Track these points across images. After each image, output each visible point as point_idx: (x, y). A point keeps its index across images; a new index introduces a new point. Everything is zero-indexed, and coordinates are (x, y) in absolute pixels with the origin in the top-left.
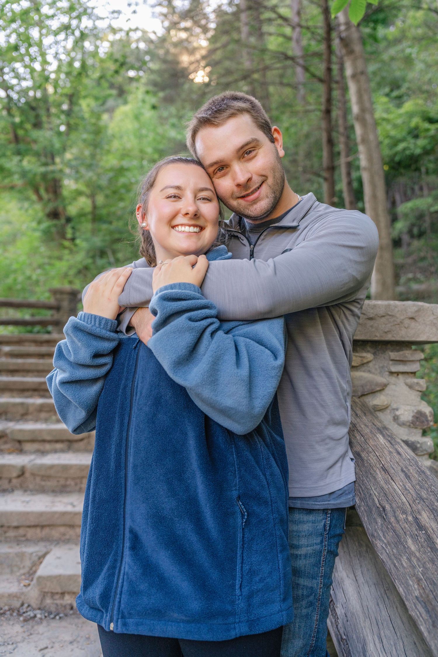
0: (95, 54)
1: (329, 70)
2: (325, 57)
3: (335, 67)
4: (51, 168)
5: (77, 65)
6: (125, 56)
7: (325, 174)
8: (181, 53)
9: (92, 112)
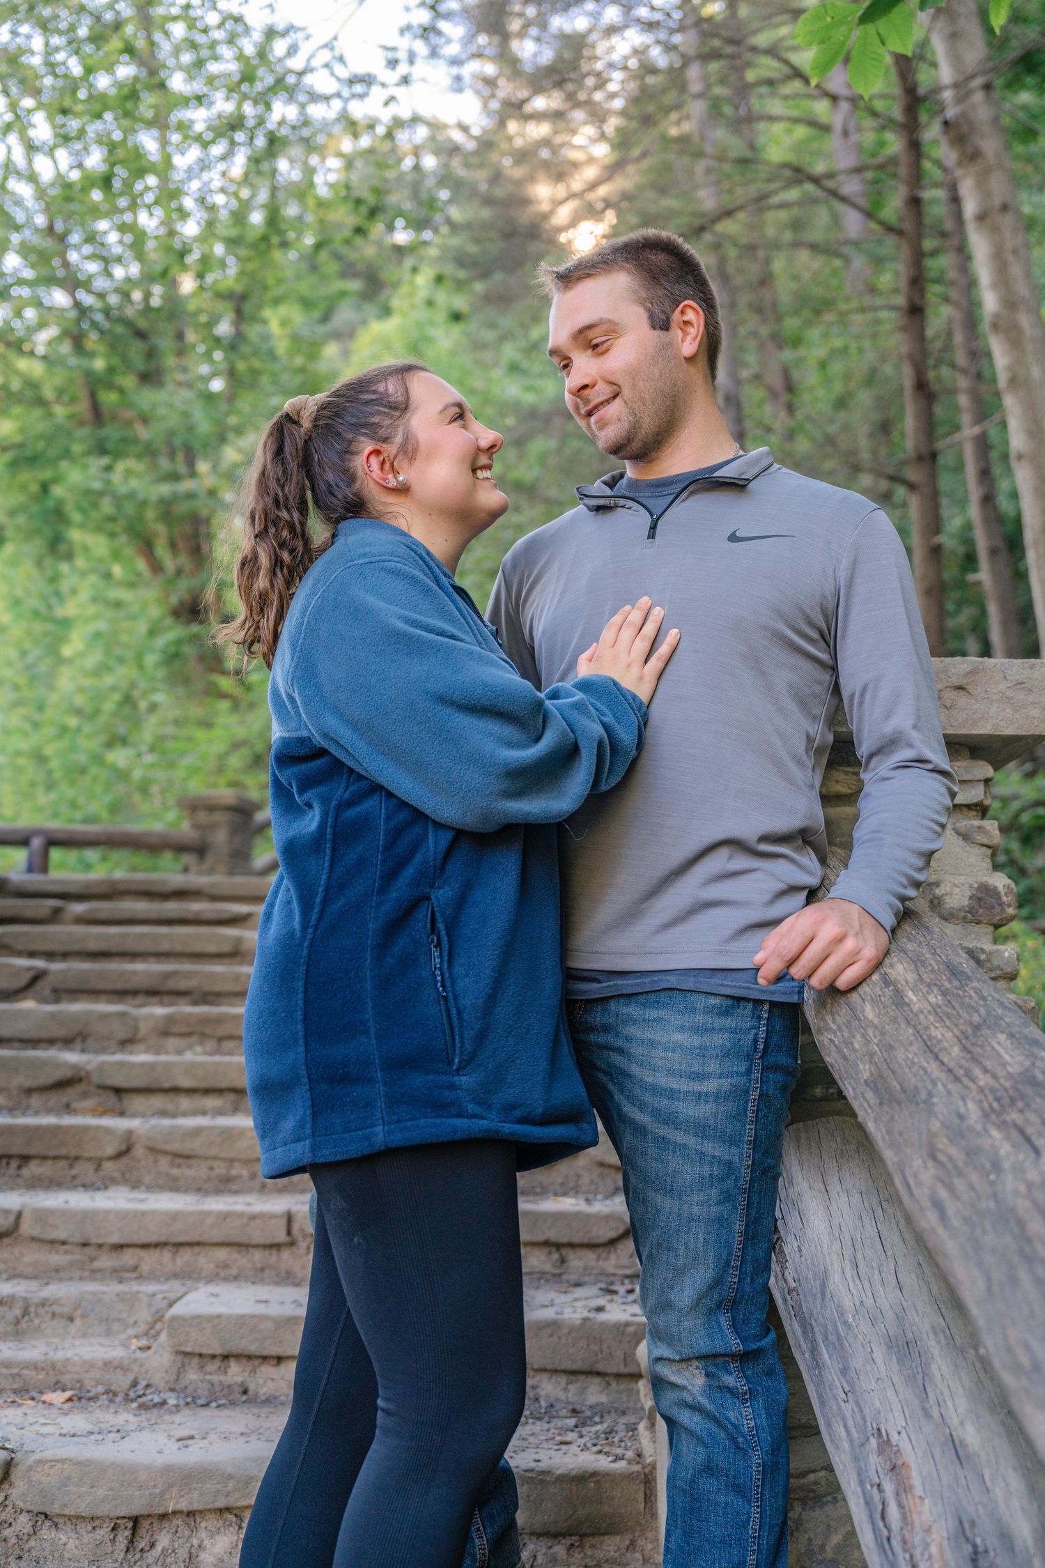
0: (303, 190)
1: (915, 203)
2: (903, 170)
3: (933, 195)
4: (187, 485)
5: (257, 218)
6: (379, 192)
7: (913, 474)
8: (531, 179)
9: (296, 339)
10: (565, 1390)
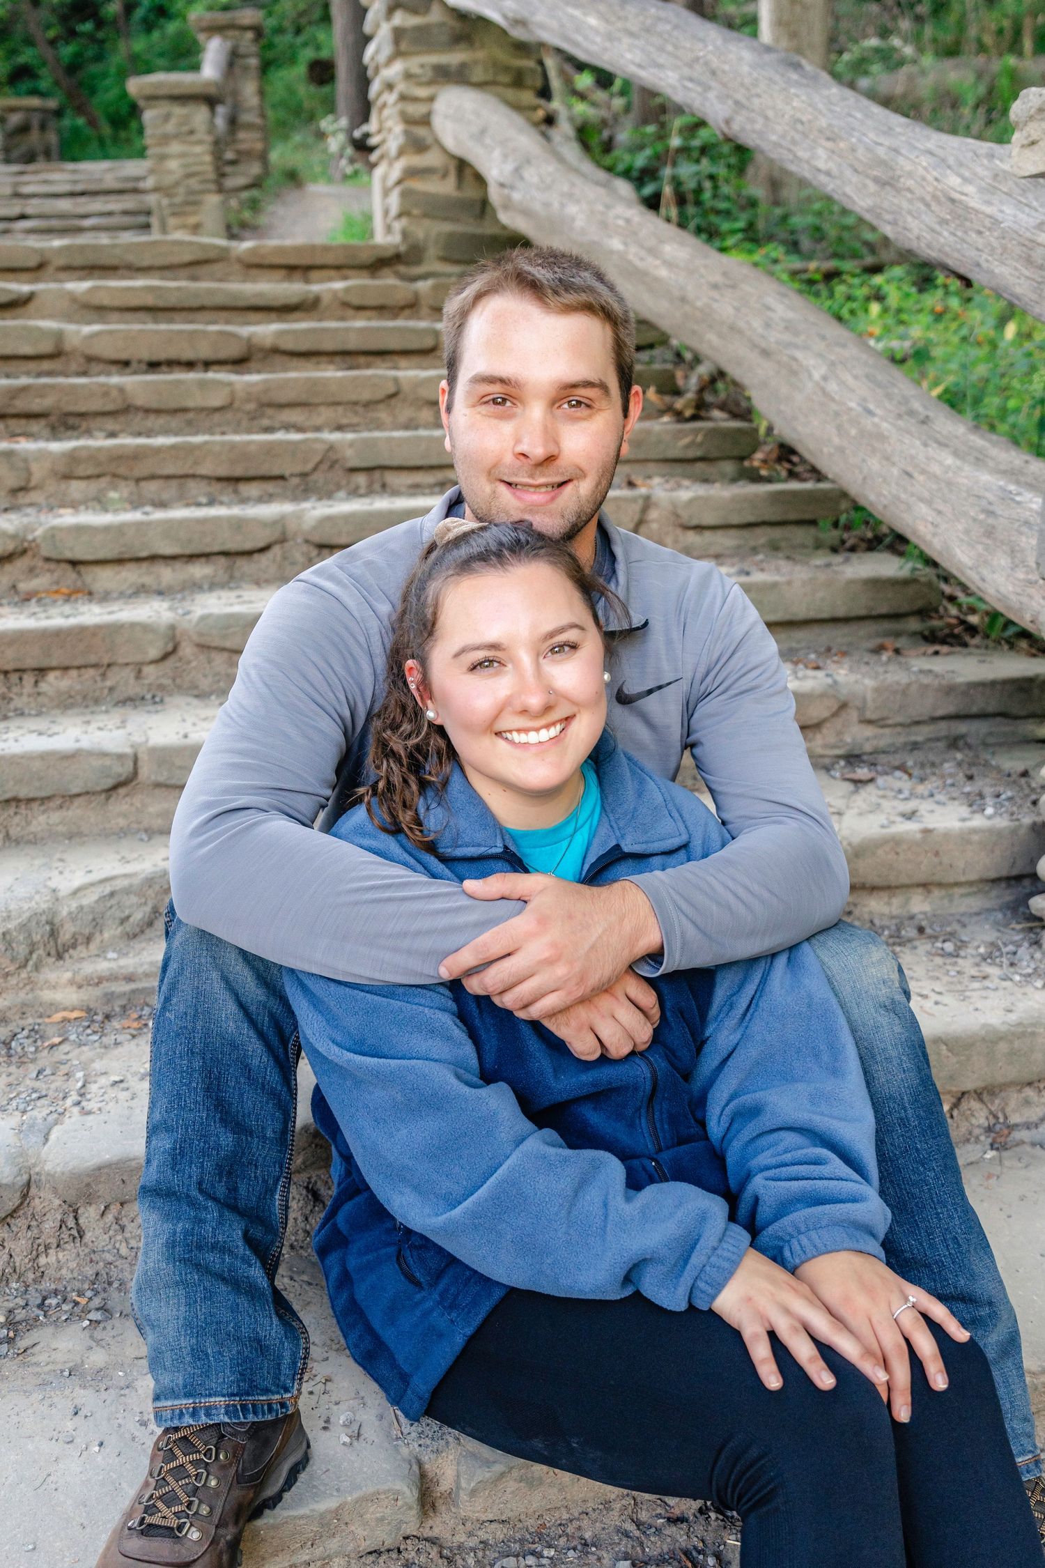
10: (889, 904)
